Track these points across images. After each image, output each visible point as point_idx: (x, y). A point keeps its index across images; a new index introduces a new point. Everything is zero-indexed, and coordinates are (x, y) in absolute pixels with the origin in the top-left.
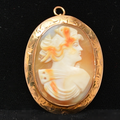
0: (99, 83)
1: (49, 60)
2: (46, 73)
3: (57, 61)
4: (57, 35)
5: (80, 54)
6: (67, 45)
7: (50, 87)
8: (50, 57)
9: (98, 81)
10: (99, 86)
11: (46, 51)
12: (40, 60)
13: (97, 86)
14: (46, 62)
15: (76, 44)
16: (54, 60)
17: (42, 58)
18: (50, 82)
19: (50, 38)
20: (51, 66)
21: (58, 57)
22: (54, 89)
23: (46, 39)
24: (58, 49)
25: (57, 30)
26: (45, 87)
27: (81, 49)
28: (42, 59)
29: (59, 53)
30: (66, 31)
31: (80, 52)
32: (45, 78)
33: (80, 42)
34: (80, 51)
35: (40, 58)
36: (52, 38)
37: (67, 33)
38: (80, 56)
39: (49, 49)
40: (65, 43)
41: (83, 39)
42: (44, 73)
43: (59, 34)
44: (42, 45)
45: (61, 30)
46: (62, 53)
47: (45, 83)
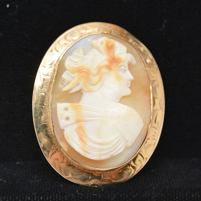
0: (156, 138)
1: (77, 89)
2: (70, 110)
3: (90, 91)
4: (94, 50)
5: (129, 85)
6: (109, 67)
8: (79, 84)
9: (154, 134)
10: (155, 144)
11: (73, 73)
12: (62, 88)
13: (153, 143)
14: (71, 92)
15: (123, 68)
16: (85, 89)
17: (65, 84)
18: (75, 126)
19: (82, 53)
20: (79, 100)
21: (94, 85)
22: (81, 139)
23: (75, 53)
24: (94, 72)
25: (94, 42)
26: (66, 133)
27: (131, 77)
28: (66, 86)
29: (95, 79)
30: (110, 45)
31: (130, 82)
32: (67, 119)
33: (130, 66)
34: (129, 80)
35: (63, 84)
36: (85, 54)
37: (110, 48)
38: (130, 88)
39: (80, 71)
40: (106, 63)
41: (134, 62)
42: (66, 109)
43: (98, 49)
44: (68, 63)
45: (102, 43)
46: (100, 79)
47: (66, 126)
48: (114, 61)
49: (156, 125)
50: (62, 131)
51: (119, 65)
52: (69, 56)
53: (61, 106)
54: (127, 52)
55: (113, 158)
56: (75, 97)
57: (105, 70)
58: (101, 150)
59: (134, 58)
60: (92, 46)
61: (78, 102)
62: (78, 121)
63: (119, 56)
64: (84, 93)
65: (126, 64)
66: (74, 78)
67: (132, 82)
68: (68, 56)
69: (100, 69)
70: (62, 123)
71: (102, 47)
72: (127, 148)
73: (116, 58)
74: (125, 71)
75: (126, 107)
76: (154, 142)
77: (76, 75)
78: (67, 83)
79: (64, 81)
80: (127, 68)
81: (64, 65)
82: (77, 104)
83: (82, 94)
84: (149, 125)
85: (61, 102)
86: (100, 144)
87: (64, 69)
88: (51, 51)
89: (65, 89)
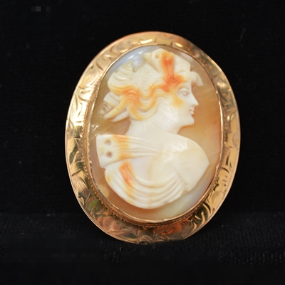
0: (227, 184)
1: (123, 116)
2: (114, 143)
3: (140, 119)
4: (147, 67)
5: (192, 113)
6: (166, 88)
7: (119, 174)
8: (125, 110)
9: (225, 178)
10: (226, 191)
11: (118, 95)
12: (103, 115)
13: (223, 191)
14: (115, 120)
15: (184, 89)
16: (133, 116)
17: (108, 110)
18: (120, 164)
19: (131, 69)
20: (125, 131)
21: (145, 111)
22: (126, 181)
23: (122, 69)
24: (146, 93)
25: (148, 55)
26: (107, 173)
27: (195, 102)
28: (108, 112)
29: (147, 103)
30: (168, 59)
31: (193, 109)
32: (110, 154)
34: (192, 106)
35: (105, 109)
36: (134, 71)
37: (168, 63)
38: (193, 116)
39: (126, 92)
40: (161, 82)
41: (200, 83)
42: (108, 142)
43: (152, 64)
44: (112, 83)
45: (157, 57)
46: (154, 104)
47: (107, 164)
48: (173, 81)
49: (227, 167)
50: (102, 171)
52: (114, 73)
54: (191, 70)
55: (167, 205)
56: (120, 126)
57: (160, 92)
58: (151, 195)
59: (200, 79)
60: (144, 61)
61: (124, 134)
62: (123, 158)
63: (180, 74)
64: (132, 121)
65: (189, 85)
66: (119, 101)
68: (112, 73)
69: (153, 90)
70: (103, 160)
71: (158, 62)
72: (186, 193)
73: (175, 77)
74: (187, 94)
75: (185, 139)
76: (224, 188)
77: (122, 97)
78: (109, 108)
79: (106, 106)
80: (190, 90)
83: (129, 123)
84: (216, 165)
86: (150, 187)
87: (108, 90)
88: (92, 68)
89: (108, 116)
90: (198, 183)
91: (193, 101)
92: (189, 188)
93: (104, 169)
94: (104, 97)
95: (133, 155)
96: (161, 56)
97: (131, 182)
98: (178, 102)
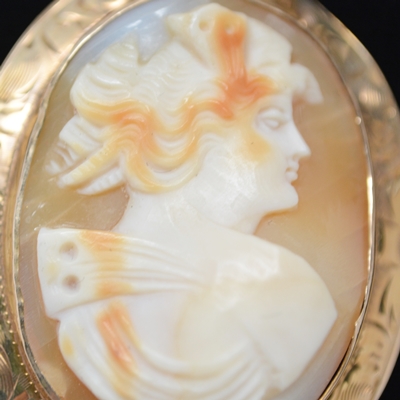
0: (381, 364)
1: (110, 180)
2: (83, 253)
3: (154, 191)
4: (176, 51)
5: (293, 176)
6: (223, 110)
7: (96, 337)
8: (116, 165)
11: (99, 126)
12: (57, 176)
14: (90, 191)
15: (273, 113)
16: (136, 182)
17: (69, 163)
18: (98, 309)
19: (133, 56)
21: (168, 169)
22: (115, 355)
23: (109, 57)
24: (172, 123)
25: (179, 19)
26: (63, 332)
28: (71, 169)
29: (173, 149)
30: (231, 31)
31: (295, 165)
32: (72, 282)
33: (299, 104)
34: (294, 157)
35: (61, 161)
36: (141, 62)
37: (231, 43)
38: (294, 184)
40: (213, 94)
41: (315, 95)
42: (69, 249)
43: (188, 45)
44: (82, 92)
45: (203, 25)
46: (191, 151)
47: (66, 309)
48: (243, 89)
49: (383, 320)
50: (52, 325)
51: (262, 102)
52: (88, 67)
53: (50, 238)
54: (294, 59)
56: (101, 207)
57: (209, 119)
60: (169, 35)
61: (110, 228)
62: (107, 293)
64: (134, 195)
65: (285, 101)
66: (100, 142)
67: (305, 165)
68: (83, 65)
69: (191, 113)
70: (54, 296)
71: (204, 40)
72: (274, 395)
73: (250, 79)
74: (281, 124)
75: (275, 250)
76: (373, 376)
77: (108, 132)
78: (74, 157)
79: (65, 151)
80: (288, 115)
81: (67, 97)
82: (106, 234)
83: (126, 199)
84: (355, 318)
85: (53, 226)
86: (179, 376)
87: (71, 111)
88: (30, 46)
89: (69, 178)
90: (308, 368)
91: (295, 143)
92: (284, 381)
93: (57, 322)
94: (60, 127)
95: (136, 286)
96: (213, 24)
97: (126, 358)
98: (256, 148)
